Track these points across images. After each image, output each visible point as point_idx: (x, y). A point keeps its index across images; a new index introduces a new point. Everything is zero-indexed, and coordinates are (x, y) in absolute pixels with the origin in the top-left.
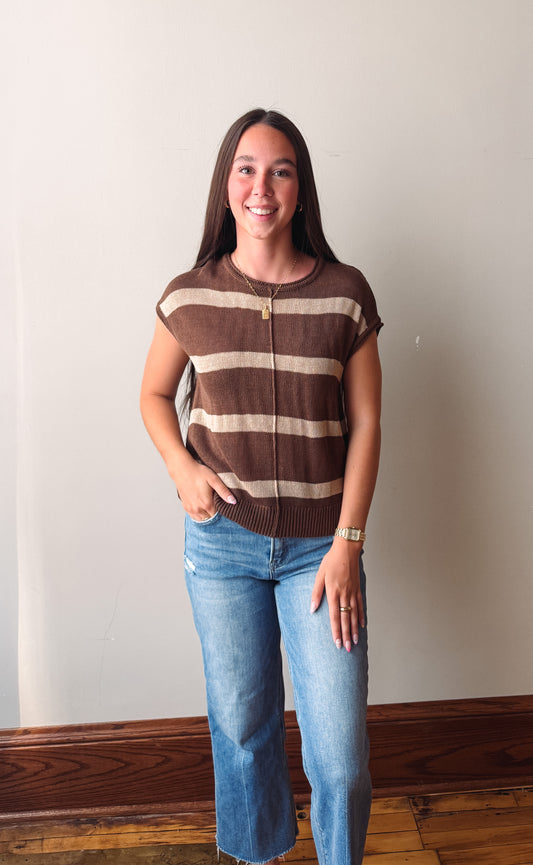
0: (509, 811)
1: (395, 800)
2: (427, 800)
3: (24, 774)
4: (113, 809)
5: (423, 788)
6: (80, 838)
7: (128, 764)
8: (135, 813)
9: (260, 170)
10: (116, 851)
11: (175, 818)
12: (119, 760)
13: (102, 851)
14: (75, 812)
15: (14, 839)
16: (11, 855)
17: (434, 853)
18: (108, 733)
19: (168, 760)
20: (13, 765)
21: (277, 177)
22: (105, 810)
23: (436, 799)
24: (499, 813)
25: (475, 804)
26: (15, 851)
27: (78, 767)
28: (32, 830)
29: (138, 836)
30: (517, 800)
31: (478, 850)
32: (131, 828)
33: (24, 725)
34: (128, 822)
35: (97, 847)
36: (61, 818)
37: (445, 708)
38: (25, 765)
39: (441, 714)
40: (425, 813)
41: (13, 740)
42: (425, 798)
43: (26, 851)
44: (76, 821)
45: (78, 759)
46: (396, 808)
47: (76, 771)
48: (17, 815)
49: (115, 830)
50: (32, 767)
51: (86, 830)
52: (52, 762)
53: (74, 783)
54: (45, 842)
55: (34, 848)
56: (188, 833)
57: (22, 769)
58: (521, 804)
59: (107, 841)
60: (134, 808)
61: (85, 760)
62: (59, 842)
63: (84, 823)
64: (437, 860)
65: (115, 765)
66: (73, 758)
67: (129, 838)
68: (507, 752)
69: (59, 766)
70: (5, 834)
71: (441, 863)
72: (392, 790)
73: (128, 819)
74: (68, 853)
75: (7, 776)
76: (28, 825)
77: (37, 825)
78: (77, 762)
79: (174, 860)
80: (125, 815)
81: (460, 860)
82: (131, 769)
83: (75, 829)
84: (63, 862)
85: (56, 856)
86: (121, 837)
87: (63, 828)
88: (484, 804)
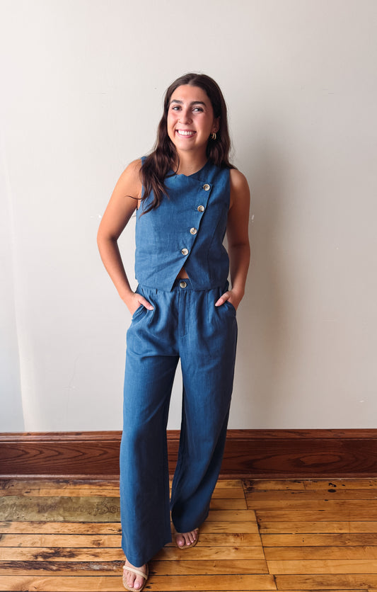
0: (300, 492)
1: (234, 482)
2: (252, 483)
3: (28, 456)
4: (77, 476)
5: (250, 476)
6: (59, 490)
7: (84, 454)
8: (89, 479)
10: (78, 498)
11: (110, 483)
12: (78, 451)
13: (70, 498)
14: (57, 476)
15: (25, 488)
16: (24, 496)
17: (253, 512)
18: (73, 437)
19: (106, 453)
20: (23, 451)
22: (73, 476)
23: (257, 483)
24: (293, 493)
25: (280, 487)
26: (25, 494)
27: (57, 453)
28: (34, 484)
29: (89, 491)
30: (305, 486)
31: (279, 512)
32: (87, 486)
33: (27, 430)
34: (85, 483)
35: (69, 495)
36: (50, 480)
37: (265, 433)
38: (29, 451)
39: (262, 437)
40: (250, 490)
41: (23, 438)
42: (251, 482)
44: (58, 481)
45: (56, 449)
46: (234, 485)
47: (56, 455)
48: (26, 476)
49: (78, 487)
50: (33, 452)
51: (62, 486)
52: (44, 451)
53: (56, 461)
54: (41, 491)
55: (35, 493)
56: (117, 491)
57: (27, 453)
58: (307, 488)
59: (73, 493)
60: (88, 476)
61: (61, 450)
62: (48, 491)
63: (62, 482)
64: (254, 517)
65: (78, 454)
66: (54, 449)
67: (85, 491)
68: (301, 459)
69: (47, 453)
70: (20, 485)
71: (257, 517)
72: (233, 476)
73: (85, 482)
74: (52, 497)
75: (19, 456)
76: (32, 482)
77: (37, 481)
78: (57, 451)
79: (109, 505)
80: (83, 479)
81: (268, 517)
82: (86, 456)
83: (57, 485)
84: (49, 502)
85: (46, 499)
86: (81, 491)
87: (50, 484)
88: (285, 487)
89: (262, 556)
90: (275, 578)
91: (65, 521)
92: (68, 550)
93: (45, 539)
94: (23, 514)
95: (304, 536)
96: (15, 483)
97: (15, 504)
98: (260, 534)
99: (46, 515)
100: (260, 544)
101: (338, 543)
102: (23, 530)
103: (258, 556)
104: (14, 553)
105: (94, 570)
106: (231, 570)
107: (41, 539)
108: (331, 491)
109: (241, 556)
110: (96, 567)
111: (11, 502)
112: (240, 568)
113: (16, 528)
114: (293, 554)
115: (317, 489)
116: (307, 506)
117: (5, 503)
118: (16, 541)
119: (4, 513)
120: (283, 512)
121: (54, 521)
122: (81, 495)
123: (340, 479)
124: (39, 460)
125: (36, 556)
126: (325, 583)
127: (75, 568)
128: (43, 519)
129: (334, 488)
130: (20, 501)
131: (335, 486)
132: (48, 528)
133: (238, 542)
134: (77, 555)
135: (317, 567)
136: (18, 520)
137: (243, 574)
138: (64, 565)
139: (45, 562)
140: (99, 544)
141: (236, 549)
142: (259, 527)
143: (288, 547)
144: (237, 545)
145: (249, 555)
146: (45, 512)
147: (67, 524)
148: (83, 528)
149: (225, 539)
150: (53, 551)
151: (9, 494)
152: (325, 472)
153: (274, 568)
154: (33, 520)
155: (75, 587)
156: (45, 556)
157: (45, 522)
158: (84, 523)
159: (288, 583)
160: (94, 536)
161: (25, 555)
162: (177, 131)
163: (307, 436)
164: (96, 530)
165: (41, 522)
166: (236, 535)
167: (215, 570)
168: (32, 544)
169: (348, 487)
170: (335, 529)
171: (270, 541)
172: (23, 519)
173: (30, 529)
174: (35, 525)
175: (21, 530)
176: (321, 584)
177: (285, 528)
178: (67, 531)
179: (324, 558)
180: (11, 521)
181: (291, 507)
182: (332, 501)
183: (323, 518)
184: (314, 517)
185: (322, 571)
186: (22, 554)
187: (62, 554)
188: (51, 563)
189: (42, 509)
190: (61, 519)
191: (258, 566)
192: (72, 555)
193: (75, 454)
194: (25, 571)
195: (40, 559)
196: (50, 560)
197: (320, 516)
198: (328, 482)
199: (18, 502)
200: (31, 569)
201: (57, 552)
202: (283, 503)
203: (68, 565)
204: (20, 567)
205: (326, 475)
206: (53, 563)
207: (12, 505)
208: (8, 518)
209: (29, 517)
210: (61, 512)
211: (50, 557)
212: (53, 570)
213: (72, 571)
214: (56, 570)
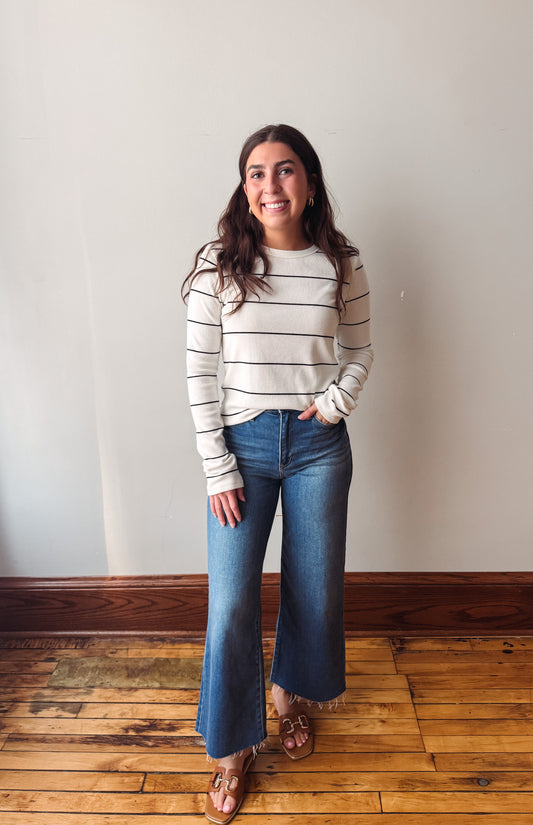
0: (465, 653)
1: (379, 640)
2: (403, 642)
3: (113, 606)
4: (176, 633)
5: (400, 633)
6: (153, 650)
7: (185, 604)
8: (190, 636)
10: (177, 660)
12: (178, 600)
14: (149, 633)
15: (109, 648)
16: (107, 657)
17: (405, 677)
18: (172, 582)
20: (105, 600)
22: (170, 633)
23: (410, 641)
24: (456, 654)
25: (439, 647)
26: (110, 655)
27: (150, 603)
28: (121, 643)
29: (193, 652)
30: (473, 645)
31: (439, 678)
32: (188, 646)
33: (112, 574)
34: (186, 642)
35: (166, 657)
36: (141, 636)
37: (419, 577)
38: (114, 601)
39: (415, 582)
40: (401, 650)
41: (105, 583)
42: (401, 640)
43: (116, 656)
44: (151, 639)
45: (149, 598)
46: (379, 645)
47: (149, 606)
48: (111, 633)
49: (177, 646)
50: (119, 602)
51: (157, 645)
52: (134, 600)
53: (150, 614)
54: (130, 651)
55: (122, 654)
57: (112, 603)
58: (475, 649)
59: (171, 653)
60: (190, 633)
61: (156, 600)
62: (139, 652)
63: (156, 641)
64: (406, 682)
65: (176, 604)
66: (146, 597)
67: (187, 651)
68: (468, 612)
69: (137, 602)
70: (103, 644)
71: (410, 684)
72: (377, 633)
73: (186, 640)
74: (144, 659)
75: (101, 607)
76: (119, 640)
77: (124, 640)
78: (150, 601)
80: (184, 637)
81: (424, 683)
82: (188, 606)
83: (150, 644)
84: (141, 665)
85: (137, 661)
86: (181, 651)
87: (141, 643)
88: (446, 647)
89: (417, 731)
90: (433, 757)
91: (161, 688)
92: (167, 722)
93: (138, 709)
94: (107, 679)
95: (471, 707)
96: (96, 641)
97: (97, 667)
98: (414, 704)
99: (137, 680)
100: (414, 716)
101: (515, 716)
102: (109, 698)
103: (411, 730)
104: (98, 726)
105: (201, 746)
106: (377, 747)
107: (132, 709)
108: (506, 652)
109: (389, 730)
111: (92, 665)
112: (388, 745)
113: (100, 696)
114: (456, 728)
115: (487, 649)
116: (475, 670)
117: (84, 666)
118: (101, 711)
119: (84, 677)
120: (443, 678)
121: (148, 688)
122: (181, 657)
123: (518, 637)
124: (125, 613)
125: (127, 730)
126: (498, 763)
127: (176, 744)
128: (134, 685)
129: (512, 649)
130: (103, 663)
131: (512, 646)
132: (141, 696)
133: (385, 714)
134: (178, 729)
135: (489, 743)
136: (101, 686)
137: (392, 752)
138: (162, 740)
139: (138, 736)
141: (383, 722)
142: (413, 695)
143: (450, 721)
144: (384, 717)
145: (400, 729)
146: (136, 676)
147: (164, 691)
148: (185, 696)
149: (368, 710)
150: (148, 723)
151: (89, 655)
152: (498, 628)
153: (432, 745)
154: (121, 686)
155: (176, 766)
156: (137, 729)
157: (136, 689)
158: (186, 690)
159: (451, 763)
161: (112, 727)
162: (264, 205)
163: (474, 580)
165: (131, 689)
166: (383, 705)
167: (356, 748)
168: (121, 715)
169: (528, 647)
170: (511, 698)
171: (426, 712)
172: (108, 685)
173: (118, 697)
174: (124, 692)
175: (105, 698)
176: (494, 764)
177: (447, 697)
178: (164, 700)
179: (497, 733)
180: (93, 687)
181: (454, 672)
182: (507, 665)
183: (496, 685)
184: (485, 683)
185: (495, 749)
186: (109, 727)
187: (160, 728)
188: (146, 738)
189: (132, 672)
190: (157, 685)
191: (412, 743)
192: (172, 728)
193: (173, 603)
194: (113, 747)
195: (132, 733)
196: (145, 734)
197: (492, 683)
198: (502, 641)
199: (101, 665)
200: (120, 745)
201: (153, 725)
202: (444, 666)
203: (168, 741)
204: (107, 742)
205: (500, 632)
206: (148, 738)
207: (93, 668)
208: (90, 684)
209: (115, 683)
210: (156, 677)
211: (144, 730)
212: (149, 746)
213: (173, 747)
214: (152, 746)
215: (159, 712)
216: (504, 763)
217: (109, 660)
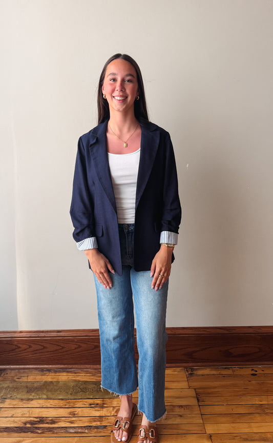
0: (230, 376)
1: (178, 369)
2: (192, 370)
3: (20, 349)
4: (57, 366)
5: (191, 364)
6: (43, 377)
7: (63, 348)
8: (66, 368)
9: (119, 79)
10: (58, 382)
11: (83, 371)
12: (59, 346)
13: (52, 382)
14: (41, 366)
15: (16, 375)
16: (15, 381)
17: (194, 390)
18: (55, 334)
19: (80, 347)
20: (16, 345)
21: (126, 82)
22: (54, 366)
23: (196, 369)
24: (225, 376)
25: (214, 372)
26: (17, 380)
27: (42, 347)
28: (24, 372)
29: (67, 377)
30: (233, 371)
31: (213, 390)
32: (65, 374)
33: (20, 329)
34: (64, 372)
35: (50, 380)
36: (36, 369)
37: (201, 330)
38: (21, 346)
39: (199, 333)
40: (191, 374)
41: (16, 335)
42: (192, 369)
43: (21, 380)
44: (42, 370)
45: (42, 344)
46: (178, 372)
47: (41, 349)
48: (18, 367)
49: (58, 374)
50: (24, 347)
51: (46, 374)
52: (33, 345)
53: (41, 354)
54: (29, 377)
55: (24, 379)
56: (88, 377)
57: (20, 347)
58: (235, 373)
59: (54, 378)
60: (66, 366)
61: (46, 345)
62: (35, 377)
63: (45, 371)
64: (194, 392)
65: (58, 348)
66: (40, 344)
67: (64, 377)
68: (230, 351)
69: (35, 347)
70: (13, 373)
71: (197, 394)
72: (178, 365)
73: (63, 370)
74: (38, 382)
75: (12, 350)
76: (22, 371)
77: (26, 371)
78: (42, 346)
79: (81, 387)
80: (62, 368)
81: (205, 393)
82: (65, 349)
83: (41, 373)
84: (35, 385)
85: (33, 383)
86: (60, 377)
87: (36, 372)
88: (218, 372)
89: (201, 421)
90: (210, 436)
91: (48, 399)
92: (50, 419)
93: (32, 411)
94: (15, 394)
95: (233, 406)
96: (9, 372)
97: (9, 387)
98: (199, 406)
99: (33, 394)
100: (199, 412)
101: (259, 411)
102: (16, 405)
103: (198, 421)
104: (8, 421)
105: (71, 433)
106: (177, 431)
107: (29, 412)
108: (253, 375)
109: (184, 421)
110: (72, 431)
111: (6, 385)
112: (184, 430)
113: (10, 404)
114: (224, 419)
115: (242, 373)
116: (235, 386)
117: (1, 386)
118: (9, 413)
120: (217, 390)
121: (39, 399)
122: (60, 380)
123: (260, 366)
124: (26, 354)
125: (25, 423)
126: (249, 439)
127: (55, 432)
128: (31, 397)
129: (255, 373)
130: (12, 384)
131: (256, 371)
132: (35, 403)
133: (182, 411)
134: (57, 422)
135: (243, 428)
136: (11, 398)
137: (186, 434)
138: (47, 429)
139: (32, 427)
140: (74, 414)
142: (198, 401)
143: (220, 415)
144: (181, 413)
145: (191, 420)
146: (33, 392)
147: (49, 401)
148: (62, 403)
150: (38, 420)
151: (5, 380)
152: (248, 361)
153: (210, 429)
154: (23, 398)
156: (32, 423)
157: (32, 400)
158: (62, 399)
159: (221, 440)
160: (70, 409)
161: (16, 422)
163: (233, 331)
164: (72, 404)
165: (29, 400)
166: (181, 406)
168: (22, 415)
169: (267, 372)
170: (257, 401)
171: (206, 410)
172: (15, 397)
173: (21, 404)
174: (24, 402)
175: (13, 405)
176: (247, 440)
177: (219, 401)
178: (49, 406)
179: (248, 421)
180: (5, 399)
181: (222, 386)
182: (254, 382)
183: (248, 394)
184: (240, 393)
185: (247, 430)
186: (14, 422)
187: (45, 422)
188: (36, 428)
189: (30, 389)
190: (45, 397)
191: (198, 428)
192: (53, 422)
193: (56, 348)
194: (16, 434)
195: (28, 425)
196: (36, 426)
197: (244, 392)
198: (251, 369)
199: (11, 385)
200: (21, 432)
201: (42, 420)
202: (217, 384)
203: (50, 430)
204: (12, 431)
205: (249, 363)
206: (38, 428)
207: (6, 388)
208: (4, 397)
209: (19, 396)
210: (44, 392)
211: (36, 424)
212: (38, 433)
213: (53, 433)
214: (40, 433)
215: (45, 413)
216: (253, 439)
217: (16, 383)
